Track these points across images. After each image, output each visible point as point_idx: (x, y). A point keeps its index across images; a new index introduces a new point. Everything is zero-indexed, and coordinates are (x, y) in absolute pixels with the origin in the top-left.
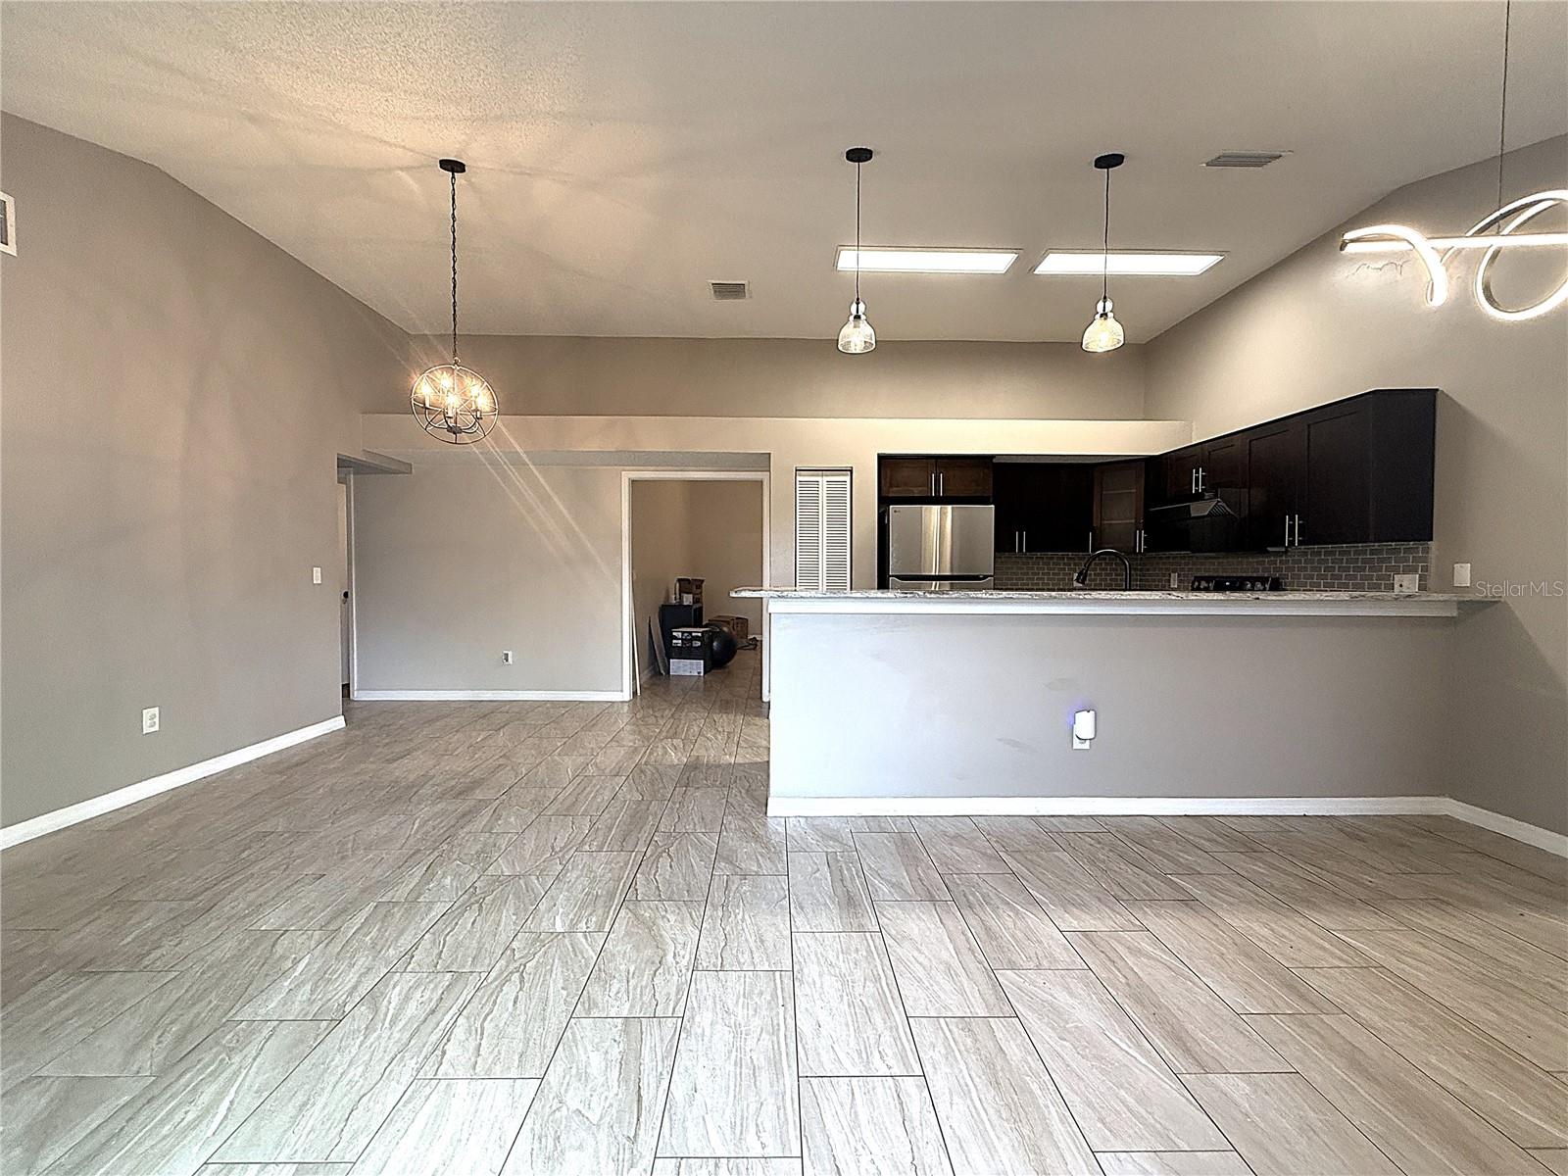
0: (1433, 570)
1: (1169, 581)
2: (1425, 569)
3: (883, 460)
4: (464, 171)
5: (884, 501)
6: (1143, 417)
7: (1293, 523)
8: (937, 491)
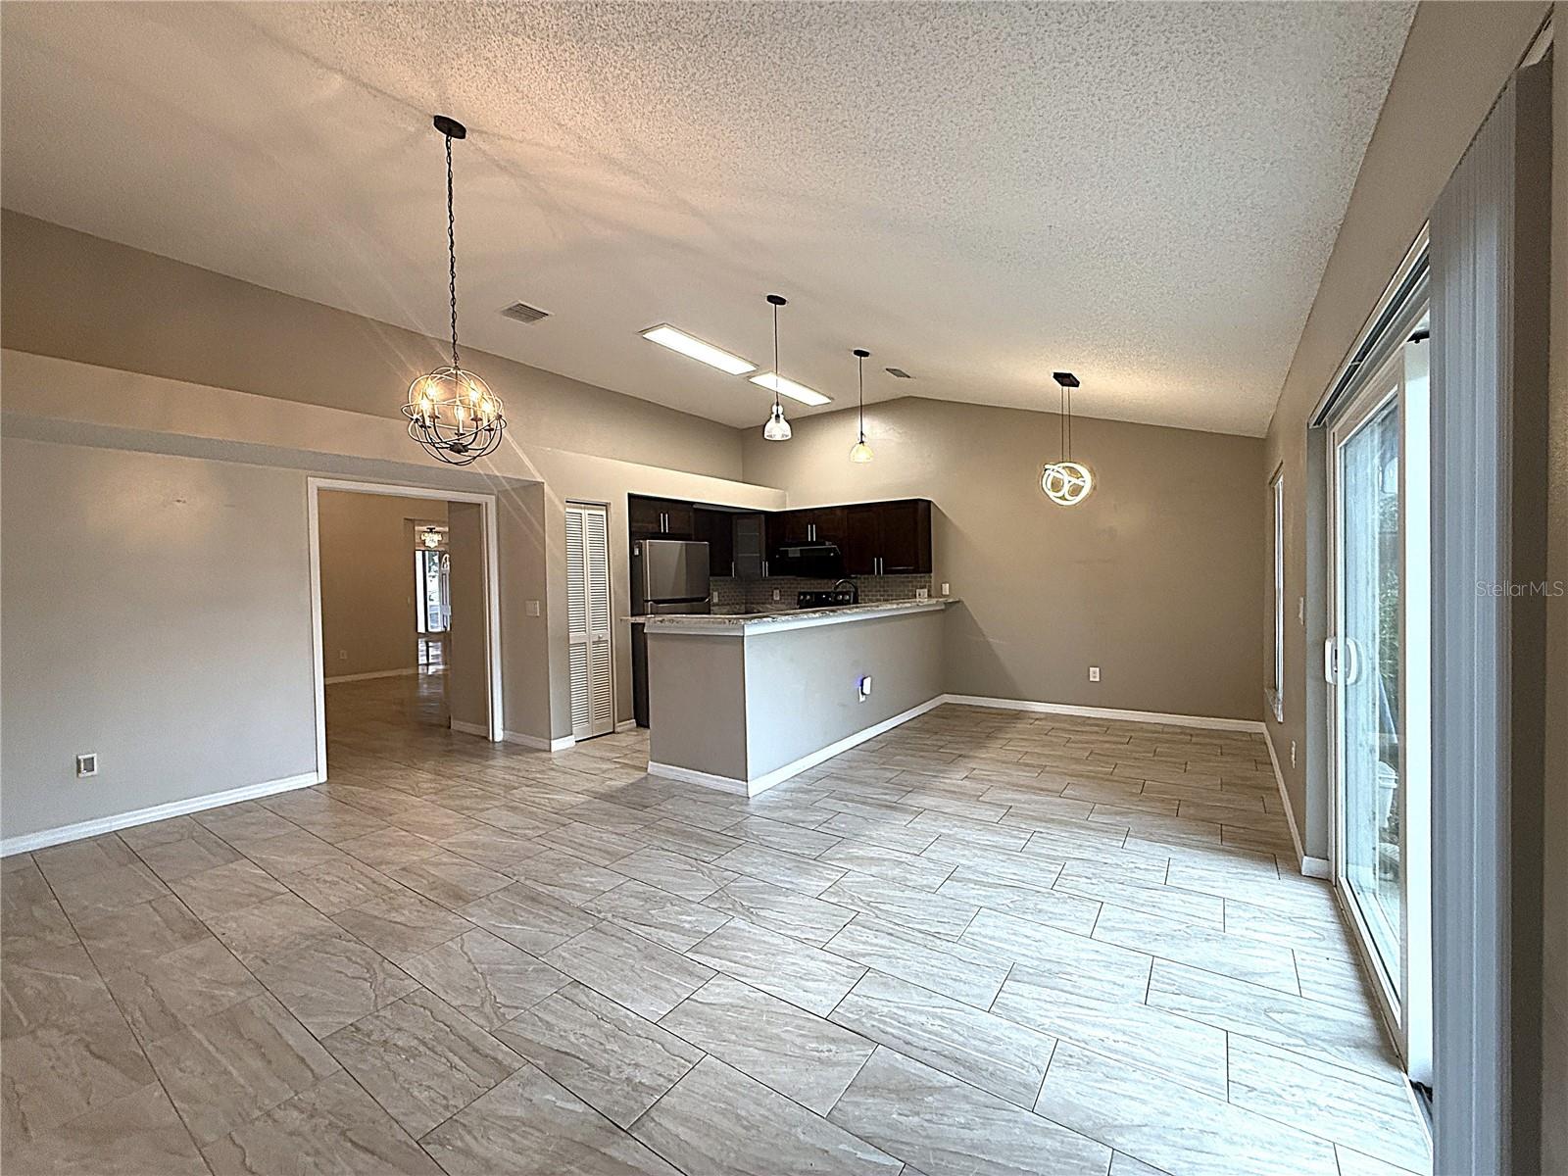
0: (933, 587)
1: (772, 595)
2: (930, 586)
3: (631, 496)
4: (463, 137)
5: (635, 536)
6: (741, 479)
7: (878, 563)
8: (665, 530)
